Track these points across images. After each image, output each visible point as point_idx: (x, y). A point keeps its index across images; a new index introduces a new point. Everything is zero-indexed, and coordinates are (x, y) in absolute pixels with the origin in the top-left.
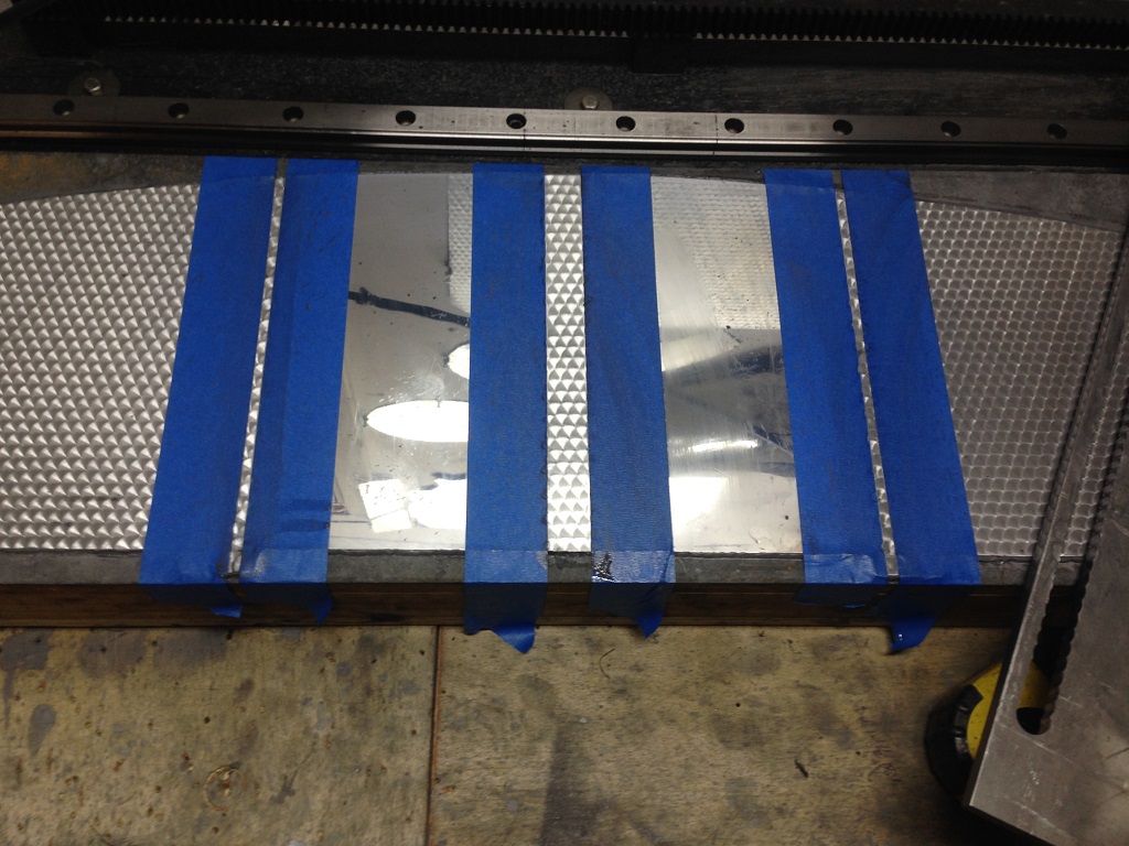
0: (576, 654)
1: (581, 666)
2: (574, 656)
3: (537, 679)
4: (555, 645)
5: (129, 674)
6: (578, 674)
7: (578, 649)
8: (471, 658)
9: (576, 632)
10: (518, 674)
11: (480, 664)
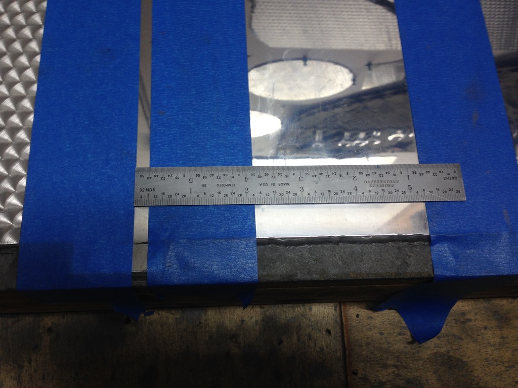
0: (486, 328)
1: (492, 341)
2: (483, 331)
3: (450, 357)
4: (462, 319)
5: (26, 364)
6: (490, 350)
7: (485, 323)
8: (378, 336)
9: (481, 304)
10: (429, 352)
11: (389, 343)
